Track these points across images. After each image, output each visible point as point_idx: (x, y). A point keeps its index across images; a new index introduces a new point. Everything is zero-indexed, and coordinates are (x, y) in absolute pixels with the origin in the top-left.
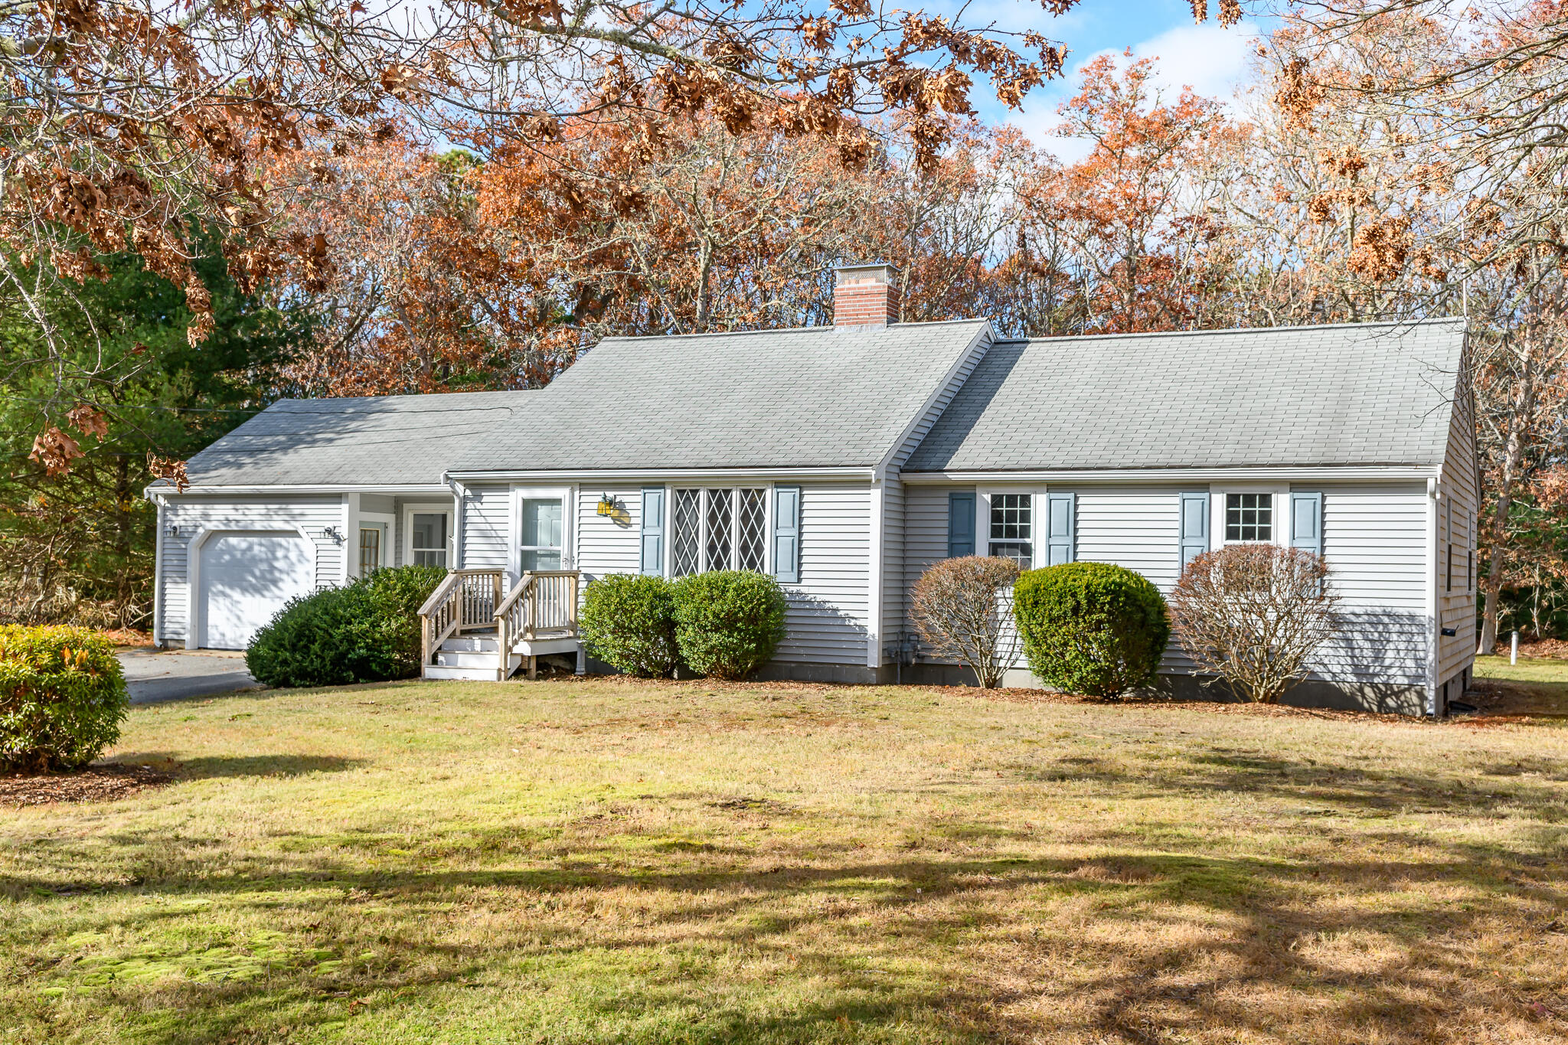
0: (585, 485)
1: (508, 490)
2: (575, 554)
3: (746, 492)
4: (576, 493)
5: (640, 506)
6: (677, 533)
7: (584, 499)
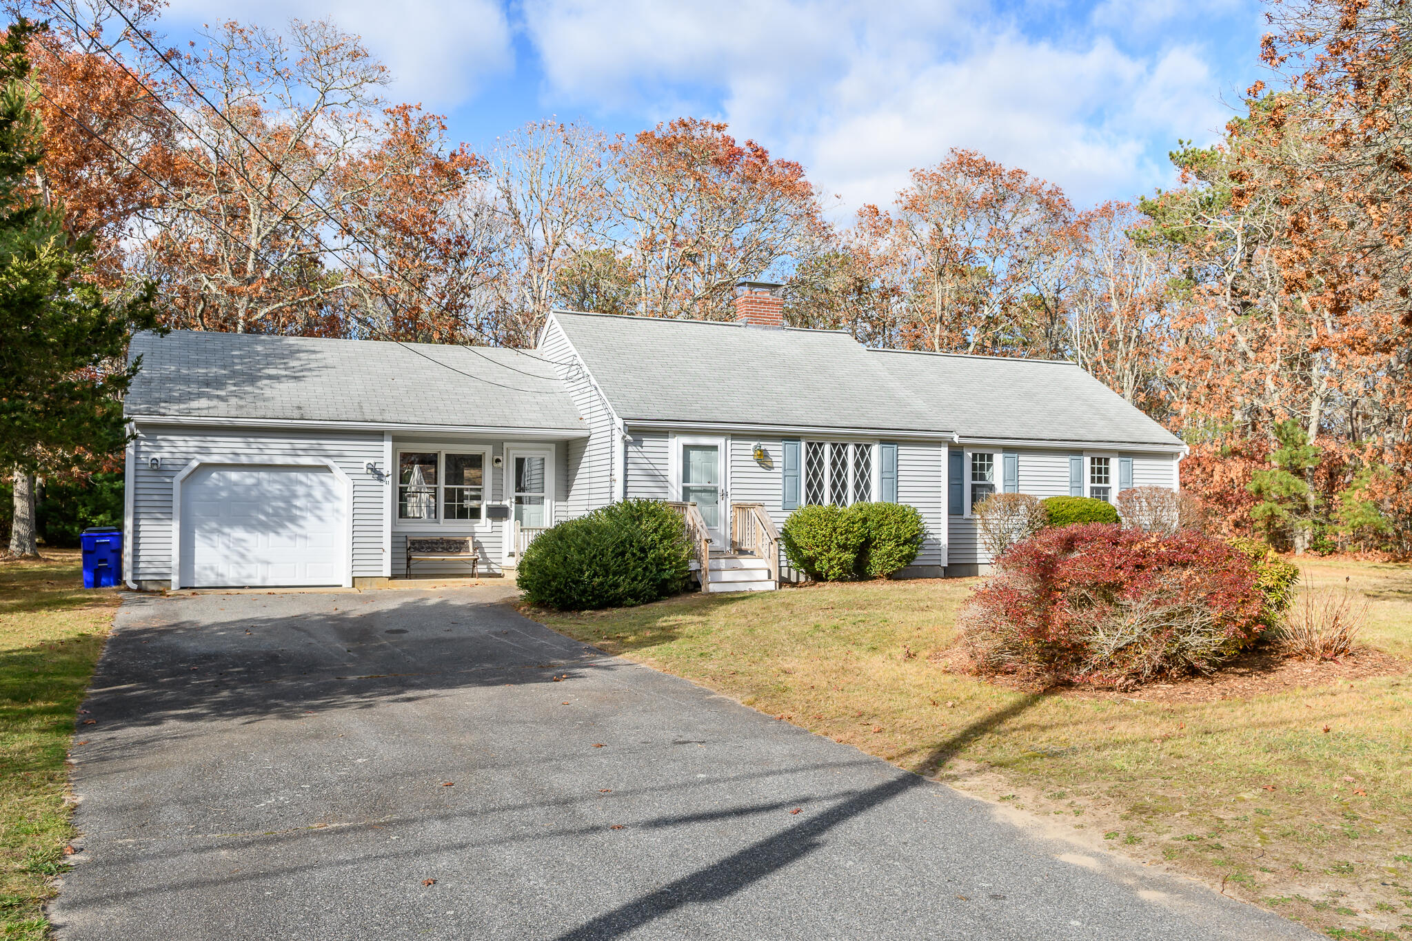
0: (736, 435)
1: (668, 437)
2: (728, 490)
3: (858, 446)
4: (729, 442)
5: (781, 454)
6: (808, 475)
7: (734, 447)
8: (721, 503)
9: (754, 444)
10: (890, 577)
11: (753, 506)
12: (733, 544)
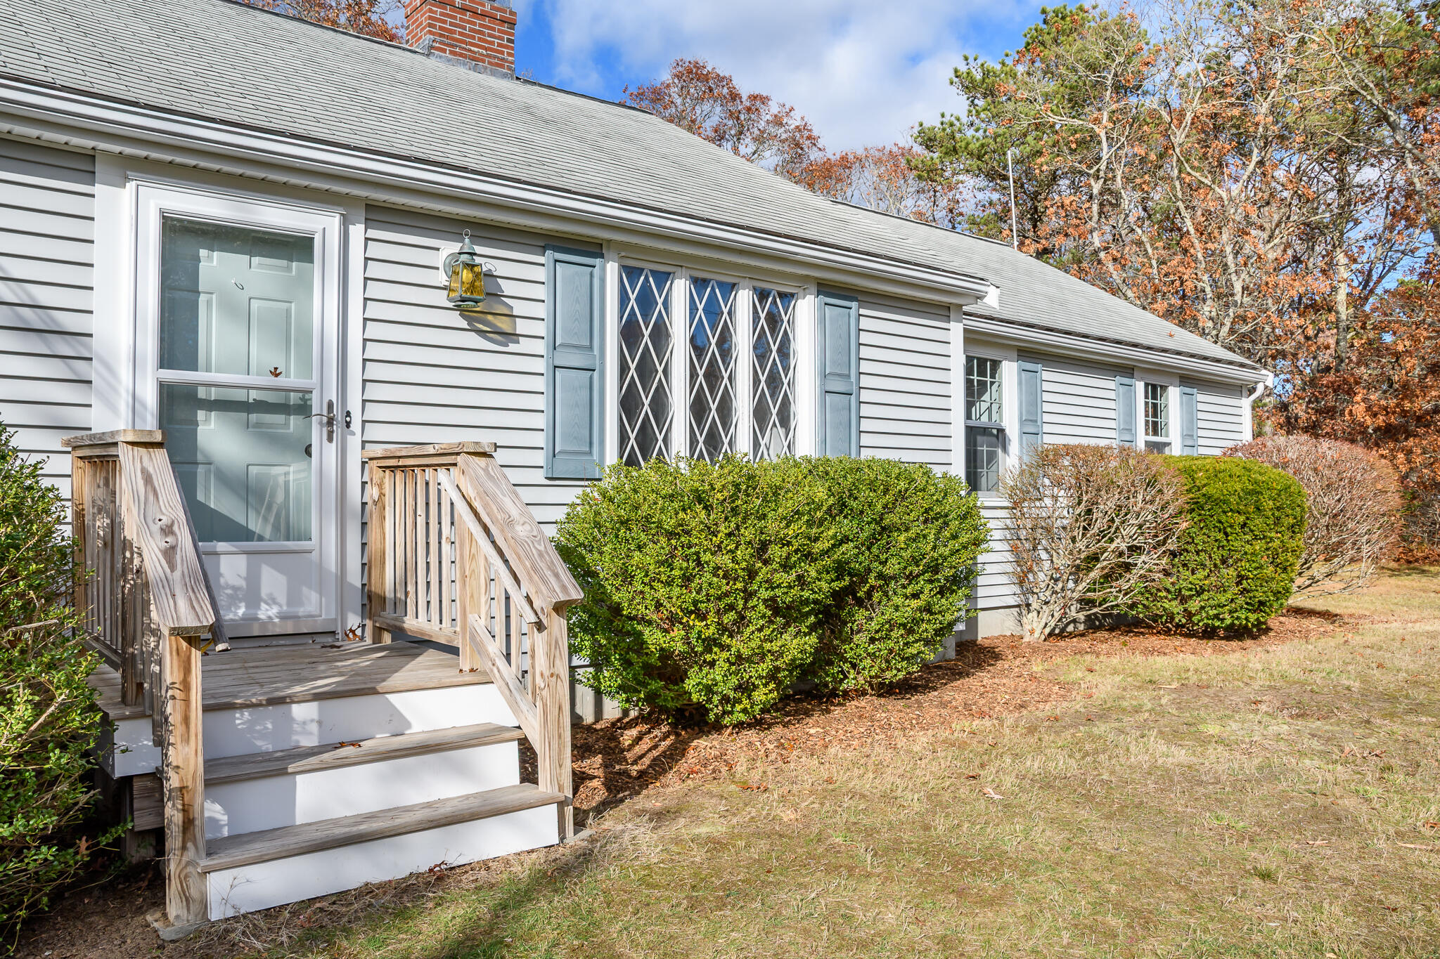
0: (382, 208)
1: (90, 177)
2: (354, 405)
3: (762, 295)
4: (357, 231)
5: (540, 292)
6: (624, 369)
7: (376, 250)
8: (326, 453)
9: (449, 248)
10: (887, 690)
11: (447, 458)
12: (372, 602)
